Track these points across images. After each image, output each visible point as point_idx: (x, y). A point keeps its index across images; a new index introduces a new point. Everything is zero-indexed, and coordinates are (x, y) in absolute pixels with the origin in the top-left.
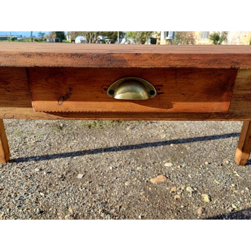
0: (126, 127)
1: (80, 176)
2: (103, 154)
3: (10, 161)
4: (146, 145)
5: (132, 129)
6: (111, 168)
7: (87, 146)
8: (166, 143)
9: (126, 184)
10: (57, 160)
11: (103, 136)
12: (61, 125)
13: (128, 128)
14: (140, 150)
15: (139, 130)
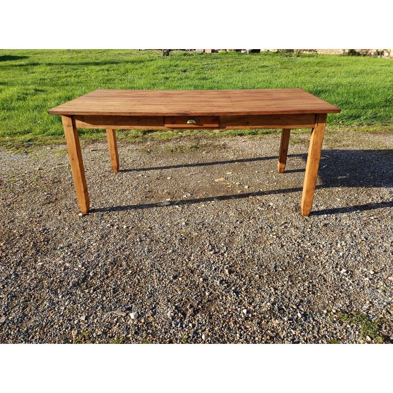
0: (202, 152)
1: (169, 178)
2: (184, 168)
3: (120, 171)
4: (217, 163)
5: (207, 153)
6: (189, 175)
7: (172, 164)
8: (232, 161)
9: (199, 182)
10: (152, 171)
11: (183, 158)
12: (149, 150)
13: (204, 153)
14: (211, 166)
15: (213, 154)
